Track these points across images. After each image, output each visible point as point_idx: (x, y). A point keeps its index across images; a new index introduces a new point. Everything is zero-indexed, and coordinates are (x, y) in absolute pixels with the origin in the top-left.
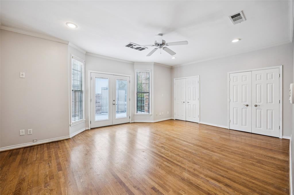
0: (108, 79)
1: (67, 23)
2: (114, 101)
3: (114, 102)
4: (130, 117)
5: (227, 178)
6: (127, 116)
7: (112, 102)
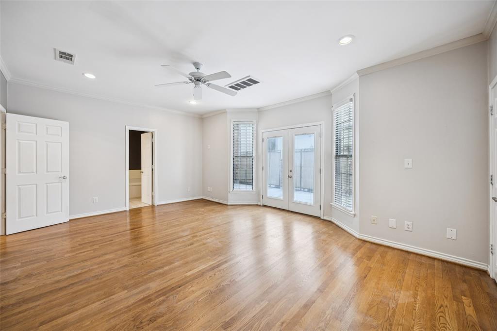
0: (282, 136)
1: (189, 102)
2: (291, 171)
3: (290, 174)
4: (320, 206)
5: (65, 287)
6: (315, 202)
7: (287, 173)
